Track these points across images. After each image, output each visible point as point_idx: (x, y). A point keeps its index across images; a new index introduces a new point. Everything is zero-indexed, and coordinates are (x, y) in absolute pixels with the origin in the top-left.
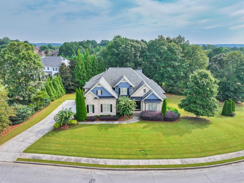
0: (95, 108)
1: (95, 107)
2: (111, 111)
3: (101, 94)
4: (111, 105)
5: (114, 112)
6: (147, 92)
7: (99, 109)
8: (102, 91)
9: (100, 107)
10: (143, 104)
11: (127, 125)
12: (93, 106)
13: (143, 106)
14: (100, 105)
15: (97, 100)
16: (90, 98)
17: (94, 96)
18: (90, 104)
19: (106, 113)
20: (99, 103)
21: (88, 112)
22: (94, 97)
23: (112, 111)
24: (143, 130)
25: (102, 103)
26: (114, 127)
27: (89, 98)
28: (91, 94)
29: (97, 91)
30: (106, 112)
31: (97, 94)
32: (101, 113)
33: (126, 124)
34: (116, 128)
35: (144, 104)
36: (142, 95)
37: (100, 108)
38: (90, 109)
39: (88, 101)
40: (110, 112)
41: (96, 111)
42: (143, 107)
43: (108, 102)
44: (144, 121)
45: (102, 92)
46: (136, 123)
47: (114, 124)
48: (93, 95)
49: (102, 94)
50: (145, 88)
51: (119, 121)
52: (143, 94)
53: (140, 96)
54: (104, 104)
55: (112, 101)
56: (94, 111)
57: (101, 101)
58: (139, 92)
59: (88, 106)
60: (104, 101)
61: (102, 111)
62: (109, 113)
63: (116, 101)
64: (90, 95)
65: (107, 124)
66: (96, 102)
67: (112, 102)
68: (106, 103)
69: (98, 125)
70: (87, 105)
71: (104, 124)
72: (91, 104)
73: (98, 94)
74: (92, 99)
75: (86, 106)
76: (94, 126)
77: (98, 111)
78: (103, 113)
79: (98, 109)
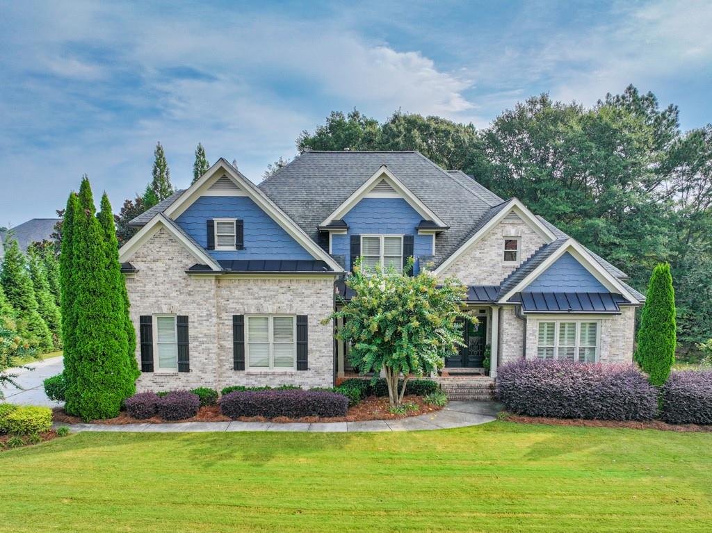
0: (196, 338)
1: (191, 332)
2: (302, 365)
3: (233, 248)
4: (302, 321)
5: (318, 372)
6: (523, 255)
7: (221, 347)
8: (240, 225)
9: (231, 332)
10: (505, 325)
11: (414, 439)
12: (183, 322)
13: (505, 338)
14: (231, 323)
15: (206, 285)
16: (160, 266)
17: (190, 255)
18: (160, 308)
19: (266, 375)
20: (220, 309)
21: (148, 367)
22: (186, 261)
23: (311, 359)
24: (533, 465)
25: (239, 307)
26: (320, 447)
27: (154, 266)
28: (173, 240)
29: (210, 225)
30: (264, 370)
31: (210, 247)
32: (231, 373)
33: (399, 433)
34: (331, 452)
35: (510, 327)
36: (495, 277)
37: (229, 344)
38: (164, 346)
39: (149, 287)
40: (293, 370)
41: (203, 358)
42: (504, 347)
43: (281, 297)
44: (526, 419)
45: (245, 232)
46: (473, 432)
47: (318, 436)
48: (183, 249)
49: (240, 246)
50: (512, 232)
51: (352, 417)
52: (499, 270)
53: (485, 283)
54: (253, 311)
55: (307, 292)
56: (187, 358)
57: (237, 293)
58: (477, 254)
59: (146, 322)
60: (255, 289)
61: (239, 365)
62: (288, 378)
63: (330, 292)
64: (165, 248)
65: (267, 433)
66: (198, 298)
67: (310, 301)
68: (269, 308)
69: (203, 438)
70: (143, 319)
71: (244, 433)
72: (165, 310)
73: (217, 248)
74: (177, 274)
75: (137, 326)
76: (170, 445)
77: (213, 356)
78: (249, 374)
79: (214, 347)
